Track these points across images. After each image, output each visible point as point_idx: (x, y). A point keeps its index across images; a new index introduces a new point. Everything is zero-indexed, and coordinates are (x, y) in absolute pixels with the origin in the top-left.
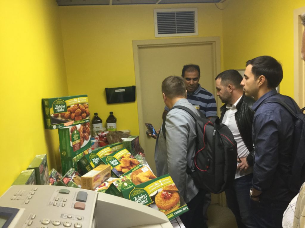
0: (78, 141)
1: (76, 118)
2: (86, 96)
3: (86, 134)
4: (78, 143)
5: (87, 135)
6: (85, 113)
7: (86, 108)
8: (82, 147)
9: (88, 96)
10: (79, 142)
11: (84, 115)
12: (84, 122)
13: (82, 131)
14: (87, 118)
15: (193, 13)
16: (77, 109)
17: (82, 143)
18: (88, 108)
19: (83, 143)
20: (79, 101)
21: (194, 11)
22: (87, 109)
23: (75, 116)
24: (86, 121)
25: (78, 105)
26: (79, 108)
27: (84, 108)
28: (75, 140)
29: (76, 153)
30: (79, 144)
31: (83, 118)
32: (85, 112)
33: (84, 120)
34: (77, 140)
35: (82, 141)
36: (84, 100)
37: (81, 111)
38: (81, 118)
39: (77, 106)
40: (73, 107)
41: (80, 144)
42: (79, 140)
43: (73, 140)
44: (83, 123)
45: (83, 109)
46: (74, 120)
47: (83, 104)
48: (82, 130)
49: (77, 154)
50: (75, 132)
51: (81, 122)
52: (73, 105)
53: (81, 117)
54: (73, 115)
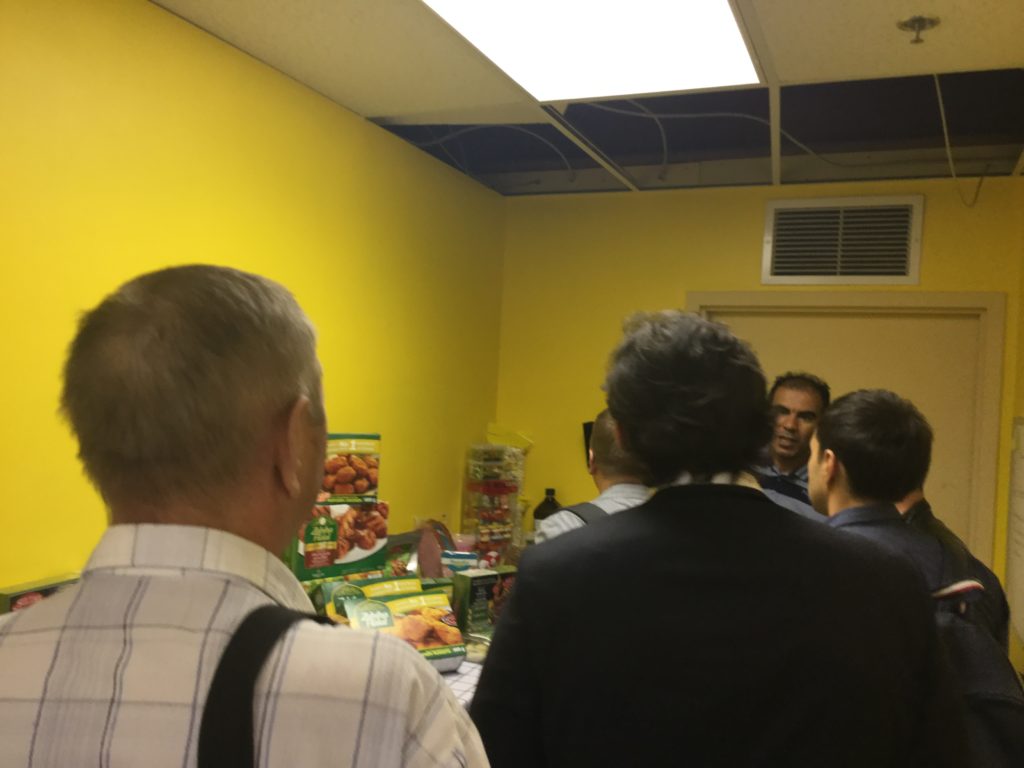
0: (325, 546)
1: (337, 488)
2: (377, 437)
3: (363, 533)
4: (327, 550)
5: (369, 535)
6: (365, 480)
7: (370, 467)
8: (337, 562)
9: (383, 437)
10: (330, 547)
11: (364, 483)
12: (359, 500)
13: (349, 523)
14: (371, 493)
15: (907, 210)
16: (342, 466)
17: (342, 552)
18: (376, 467)
19: (345, 553)
20: (353, 449)
21: (911, 206)
22: (372, 471)
23: (337, 482)
24: (367, 500)
25: (348, 456)
26: (351, 464)
27: (365, 467)
28: (317, 541)
29: (316, 573)
30: (329, 553)
31: (358, 491)
32: (368, 477)
33: (360, 497)
34: (322, 541)
35: (343, 547)
36: (367, 446)
37: (353, 472)
38: (353, 491)
39: (344, 458)
40: (335, 459)
41: (334, 554)
42: (330, 543)
43: (309, 539)
44: (356, 503)
45: (362, 469)
46: (331, 490)
47: (362, 456)
48: (351, 519)
49: (315, 575)
50: (323, 521)
51: (350, 500)
52: (335, 456)
53: (351, 486)
54: (331, 478)
